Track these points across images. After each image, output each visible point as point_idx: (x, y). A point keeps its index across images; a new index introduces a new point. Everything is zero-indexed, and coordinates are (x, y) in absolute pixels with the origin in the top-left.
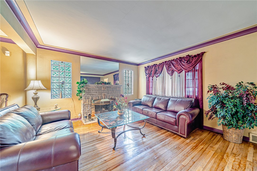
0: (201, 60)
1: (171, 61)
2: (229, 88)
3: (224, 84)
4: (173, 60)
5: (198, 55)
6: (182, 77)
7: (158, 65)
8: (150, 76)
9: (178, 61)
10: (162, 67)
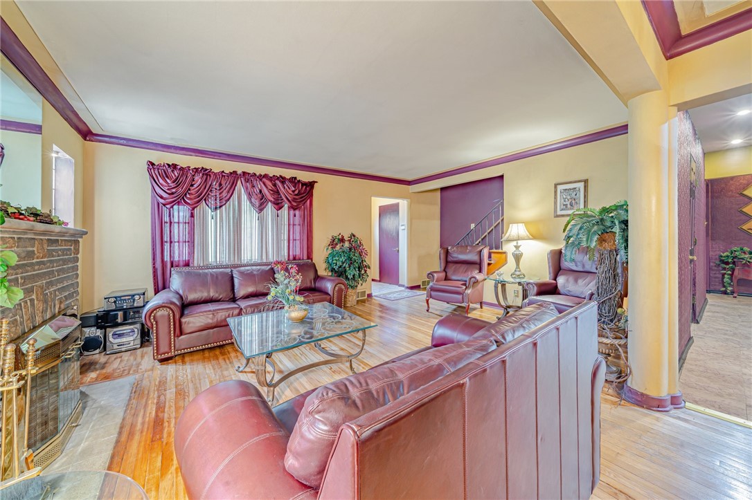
0: (312, 193)
1: (261, 178)
5: (308, 184)
6: (282, 219)
7: (215, 174)
8: (180, 200)
9: (278, 182)
10: (233, 185)
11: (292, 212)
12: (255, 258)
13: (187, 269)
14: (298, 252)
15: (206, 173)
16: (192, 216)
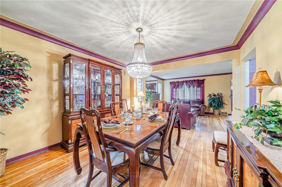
0: (204, 83)
1: (189, 81)
2: (214, 95)
3: (213, 93)
4: (190, 81)
5: (203, 80)
6: (195, 90)
7: (180, 82)
8: (174, 88)
9: (193, 81)
10: (183, 84)
11: (197, 88)
12: (188, 99)
13: (175, 100)
14: (199, 98)
15: (178, 82)
16: (176, 90)
